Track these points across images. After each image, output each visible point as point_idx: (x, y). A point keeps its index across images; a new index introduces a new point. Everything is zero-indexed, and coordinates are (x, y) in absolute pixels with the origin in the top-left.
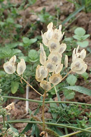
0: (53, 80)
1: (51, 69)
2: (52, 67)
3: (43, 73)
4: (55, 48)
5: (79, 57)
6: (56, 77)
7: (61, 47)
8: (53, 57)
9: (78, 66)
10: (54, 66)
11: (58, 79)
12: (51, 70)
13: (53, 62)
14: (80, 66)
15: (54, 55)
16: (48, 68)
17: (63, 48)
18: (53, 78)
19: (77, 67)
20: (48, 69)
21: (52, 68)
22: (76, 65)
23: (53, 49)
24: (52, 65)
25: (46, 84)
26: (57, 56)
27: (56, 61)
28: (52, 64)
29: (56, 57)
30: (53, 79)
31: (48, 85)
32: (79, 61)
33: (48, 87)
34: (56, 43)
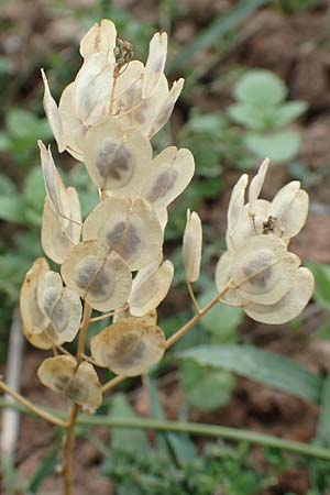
0: (111, 350)
1: (103, 293)
2: (107, 282)
3: (55, 311)
4: (123, 174)
5: (268, 227)
6: (132, 339)
7: (160, 171)
8: (110, 227)
9: (259, 279)
10: (119, 279)
11: (141, 348)
12: (101, 297)
13: (114, 256)
14: (270, 283)
15: (119, 217)
16: (82, 285)
17: (175, 177)
18: (114, 343)
19: (254, 288)
20: (83, 292)
21: (106, 288)
22: (247, 272)
23: (112, 182)
24: (109, 270)
25: (70, 374)
26: (137, 221)
27: (134, 250)
28: (106, 269)
29: (132, 229)
30: (117, 349)
31: (83, 380)
32: (268, 251)
33: (83, 391)
34: (129, 147)
